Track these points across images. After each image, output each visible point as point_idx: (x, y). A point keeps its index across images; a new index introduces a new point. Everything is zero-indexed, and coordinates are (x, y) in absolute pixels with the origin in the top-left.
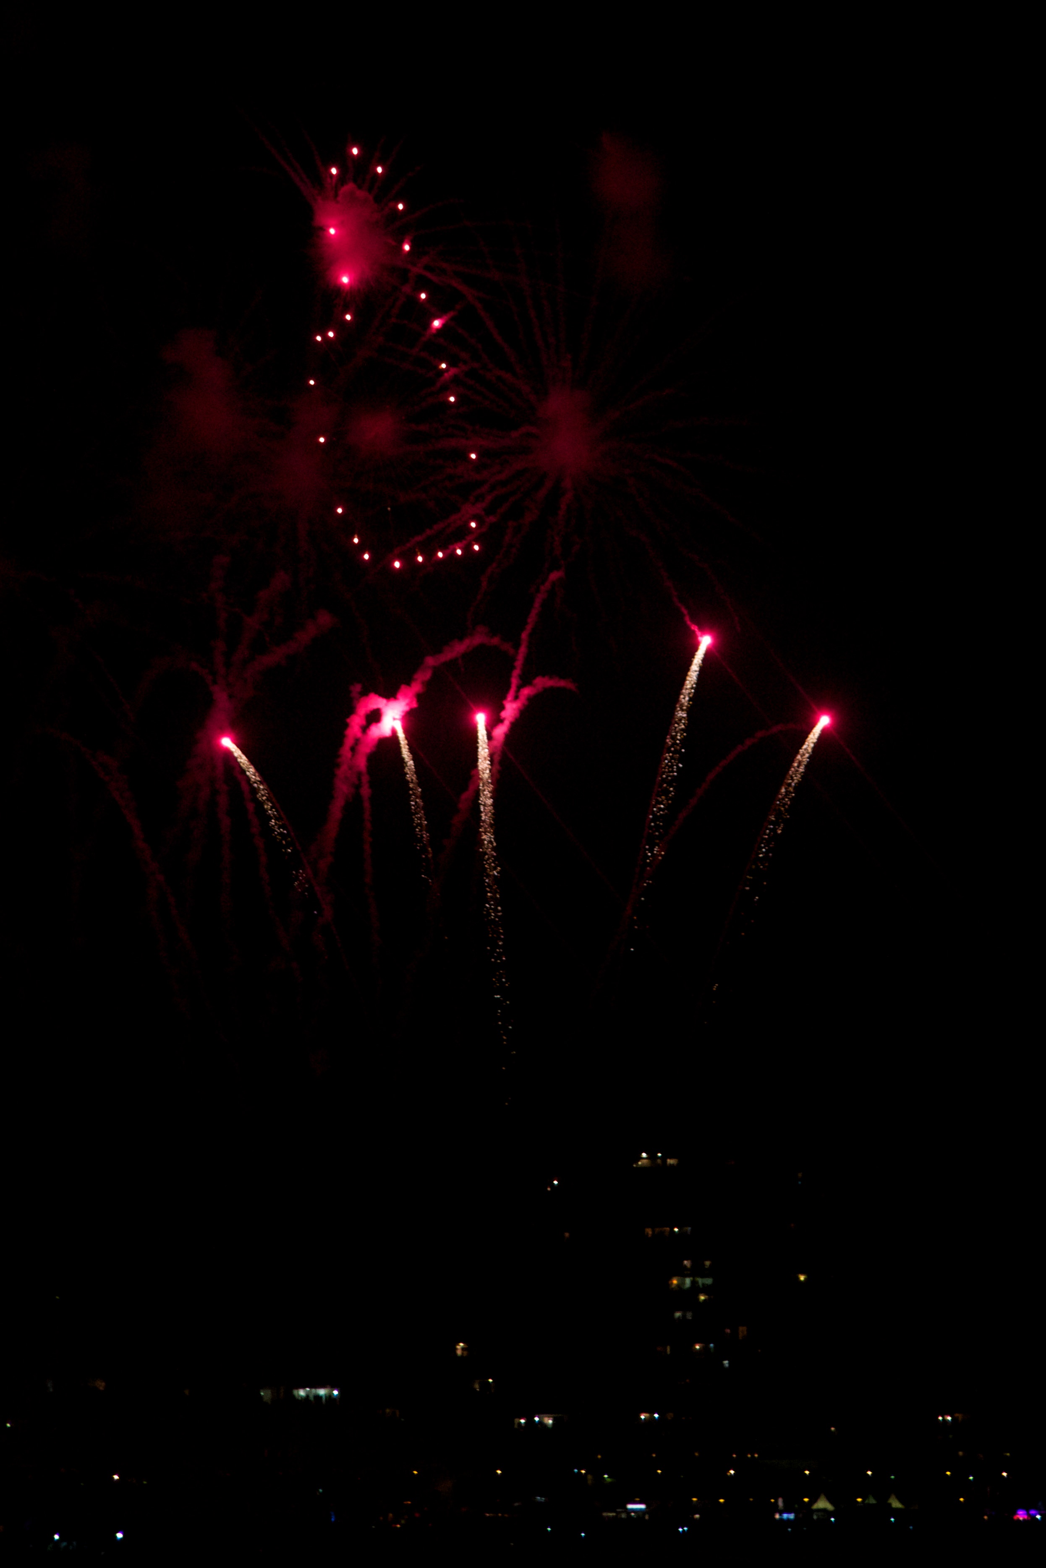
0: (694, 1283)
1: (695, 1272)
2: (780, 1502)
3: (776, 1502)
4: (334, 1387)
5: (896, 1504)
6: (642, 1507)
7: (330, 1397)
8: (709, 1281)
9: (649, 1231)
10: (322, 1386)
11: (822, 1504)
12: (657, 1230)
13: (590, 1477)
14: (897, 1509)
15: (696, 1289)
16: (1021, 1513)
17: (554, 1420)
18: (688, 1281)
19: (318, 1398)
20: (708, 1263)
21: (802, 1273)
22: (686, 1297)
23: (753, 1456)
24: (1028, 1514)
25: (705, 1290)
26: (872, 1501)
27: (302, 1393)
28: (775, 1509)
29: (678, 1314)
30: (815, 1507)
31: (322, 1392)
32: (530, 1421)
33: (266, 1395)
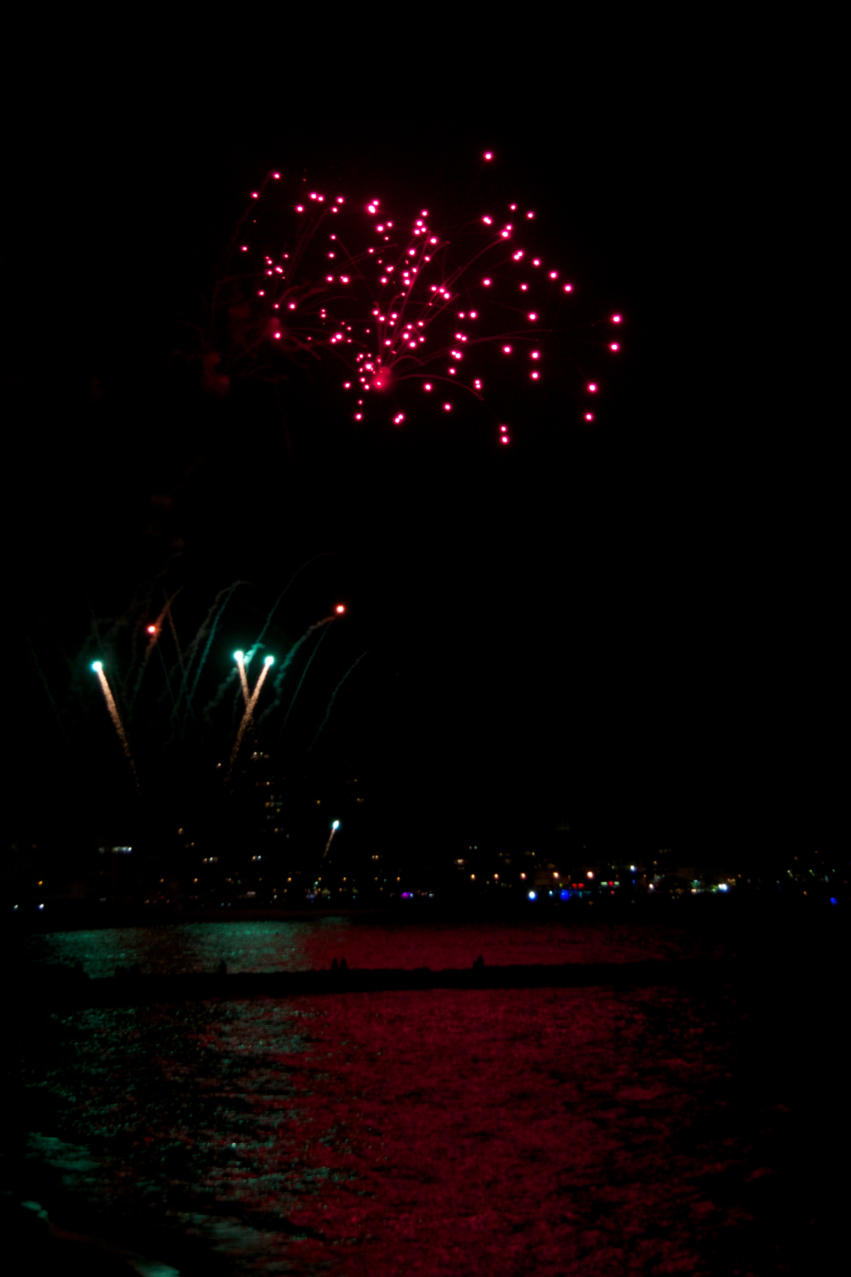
0: (275, 805)
1: (275, 800)
2: (309, 891)
3: (307, 890)
4: (129, 847)
6: (253, 893)
7: (128, 851)
8: (281, 804)
9: (257, 784)
10: (125, 846)
11: (326, 891)
12: (260, 784)
13: (233, 882)
14: (356, 894)
15: (275, 807)
16: (405, 894)
17: (219, 859)
18: (273, 804)
19: (123, 851)
20: (280, 796)
21: (319, 800)
22: (272, 810)
23: (298, 873)
24: (407, 894)
25: (279, 807)
26: (345, 890)
27: (116, 849)
28: (307, 893)
29: (269, 817)
30: (323, 892)
31: (124, 849)
32: (209, 859)
33: (101, 850)
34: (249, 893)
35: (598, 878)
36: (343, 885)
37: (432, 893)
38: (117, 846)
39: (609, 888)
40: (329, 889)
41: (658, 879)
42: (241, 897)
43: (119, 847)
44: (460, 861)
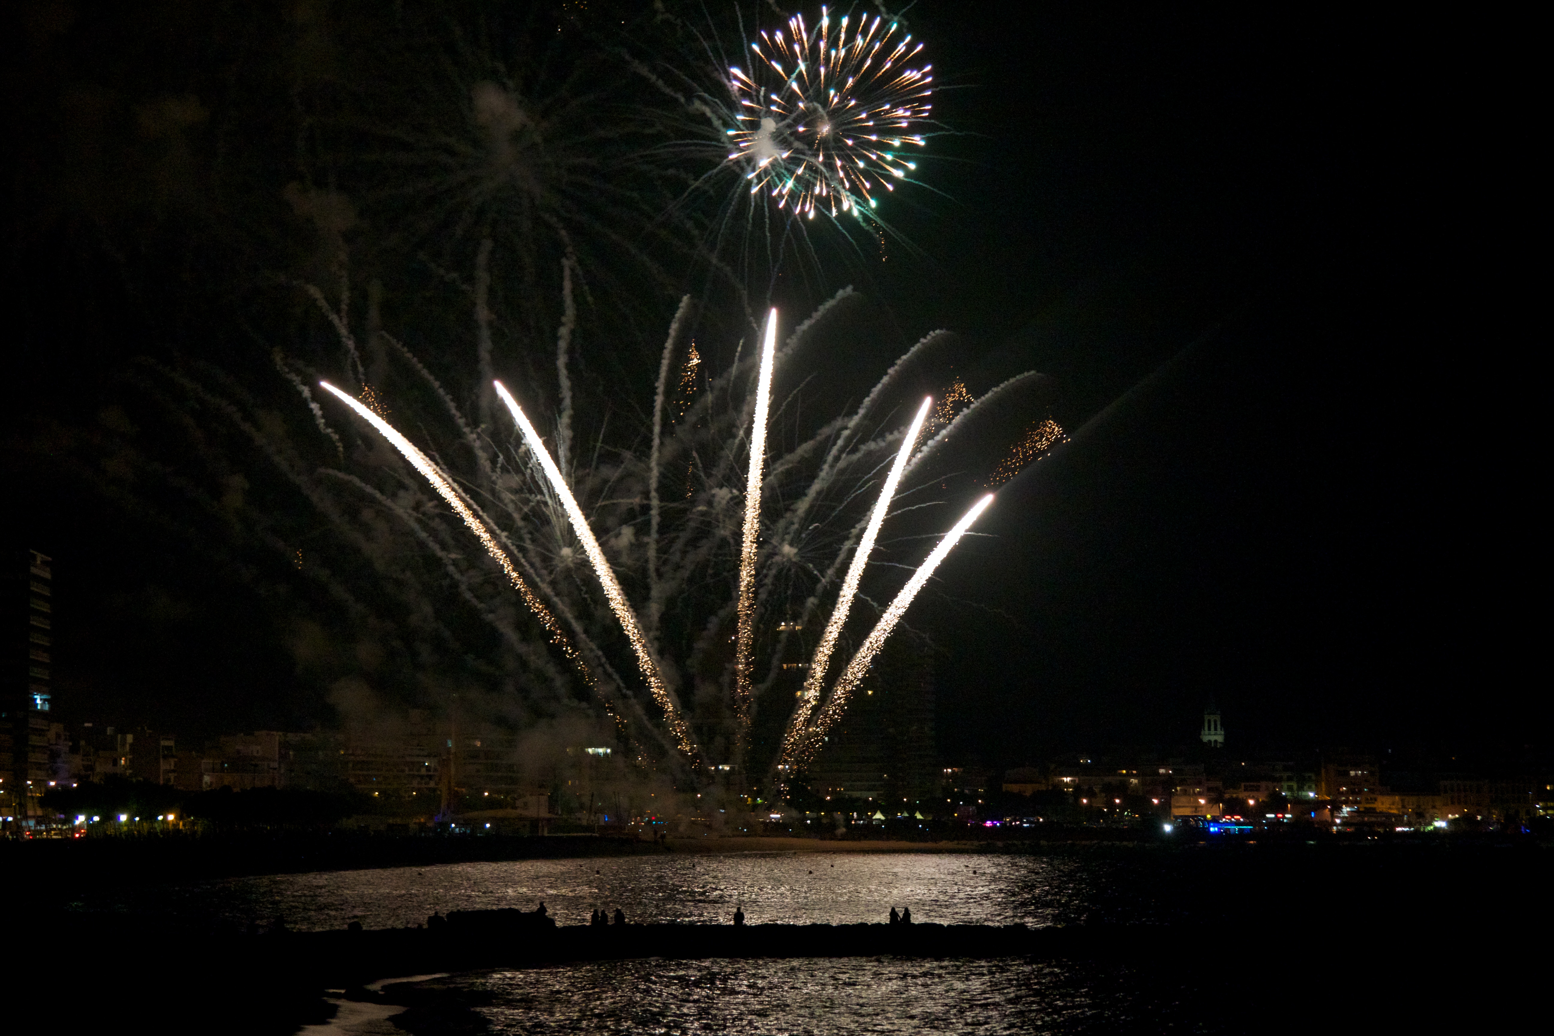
2: (855, 815)
3: (853, 815)
4: (607, 747)
5: (919, 816)
6: (779, 816)
7: (606, 754)
9: (785, 666)
10: (601, 747)
11: (879, 816)
12: (789, 665)
13: (749, 799)
14: (920, 820)
16: (988, 824)
17: (731, 767)
19: (598, 754)
23: (840, 790)
24: (992, 823)
26: (906, 815)
27: (590, 751)
28: (852, 818)
30: (874, 817)
31: (601, 751)
32: (717, 769)
33: (570, 751)
34: (772, 816)
35: (1262, 809)
36: (902, 807)
37: (1026, 824)
38: (591, 747)
39: (1277, 822)
40: (882, 813)
41: (1348, 812)
42: (761, 820)
43: (593, 749)
44: (1067, 780)
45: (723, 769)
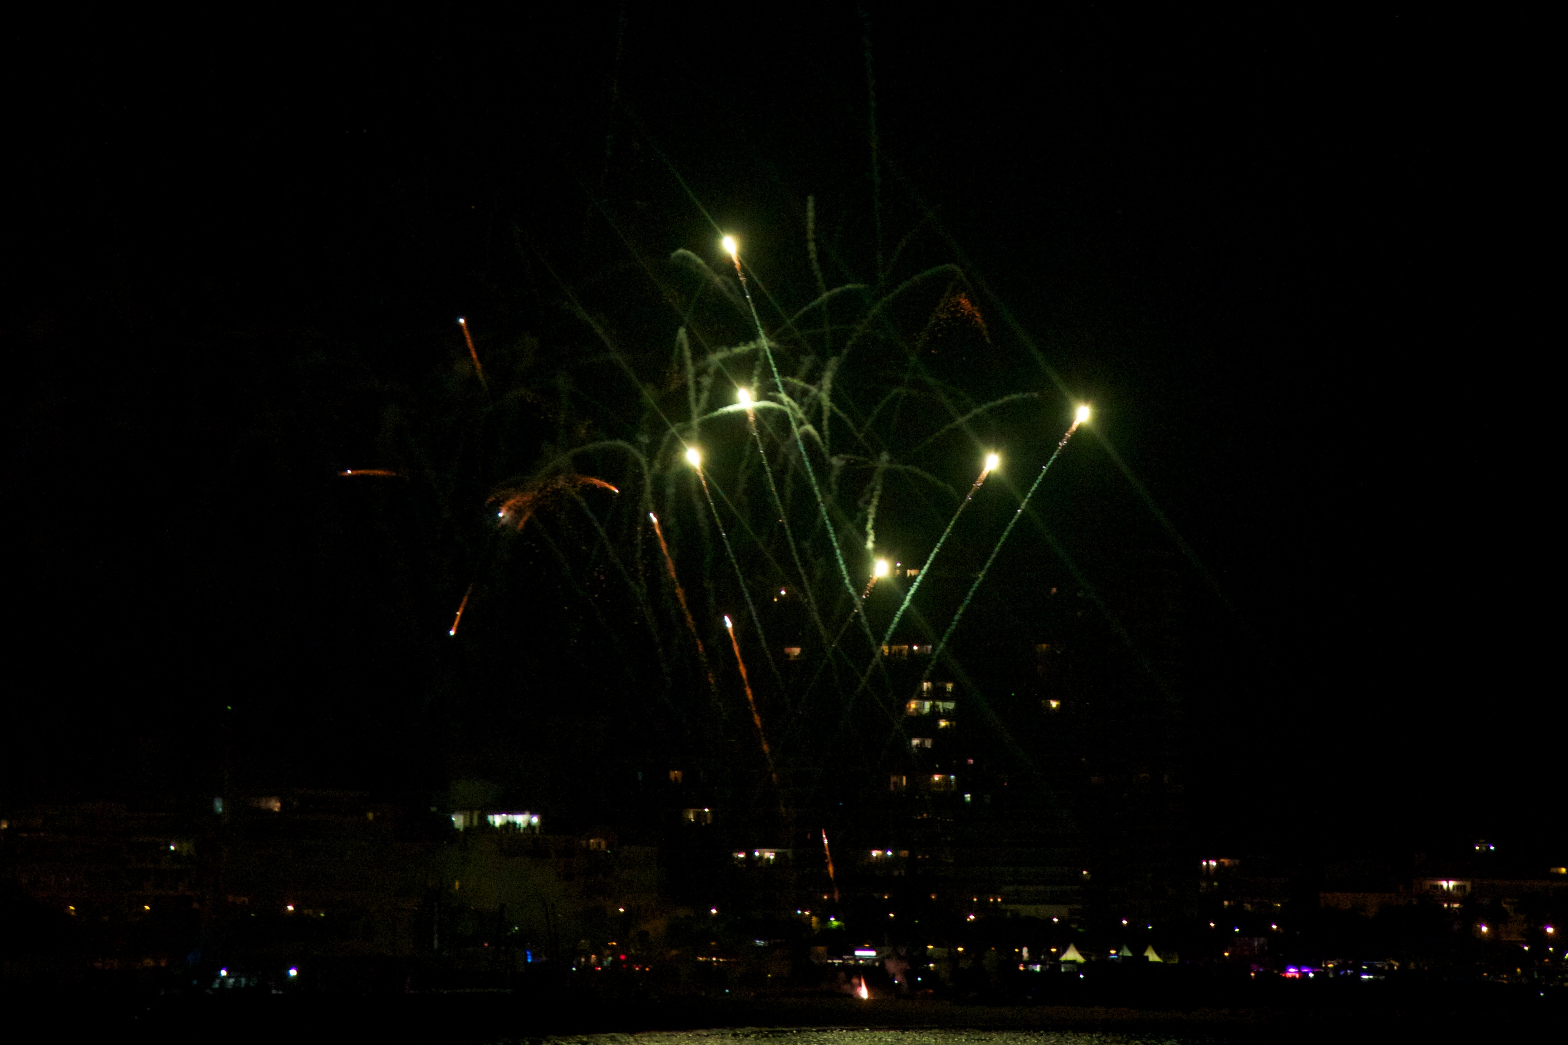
0: (933, 707)
1: (934, 696)
2: (1025, 951)
3: (1021, 952)
4: (533, 813)
5: (1153, 957)
6: (873, 954)
7: (529, 825)
8: (950, 705)
10: (521, 812)
11: (1072, 955)
12: (895, 648)
13: (814, 919)
14: (1155, 963)
15: (935, 715)
16: (1292, 970)
17: (777, 854)
18: (927, 705)
19: (513, 826)
20: (949, 686)
21: (1055, 699)
22: (925, 723)
23: (995, 901)
24: (1299, 970)
25: (946, 715)
26: (1127, 953)
27: (498, 820)
28: (1019, 959)
29: (915, 742)
30: (1064, 958)
31: (521, 820)
32: (750, 855)
33: (458, 821)
34: (858, 953)
36: (1120, 938)
37: (1367, 973)
38: (500, 813)
40: (1080, 949)
42: (837, 962)
43: (504, 815)
44: (1449, 885)
45: (761, 858)
